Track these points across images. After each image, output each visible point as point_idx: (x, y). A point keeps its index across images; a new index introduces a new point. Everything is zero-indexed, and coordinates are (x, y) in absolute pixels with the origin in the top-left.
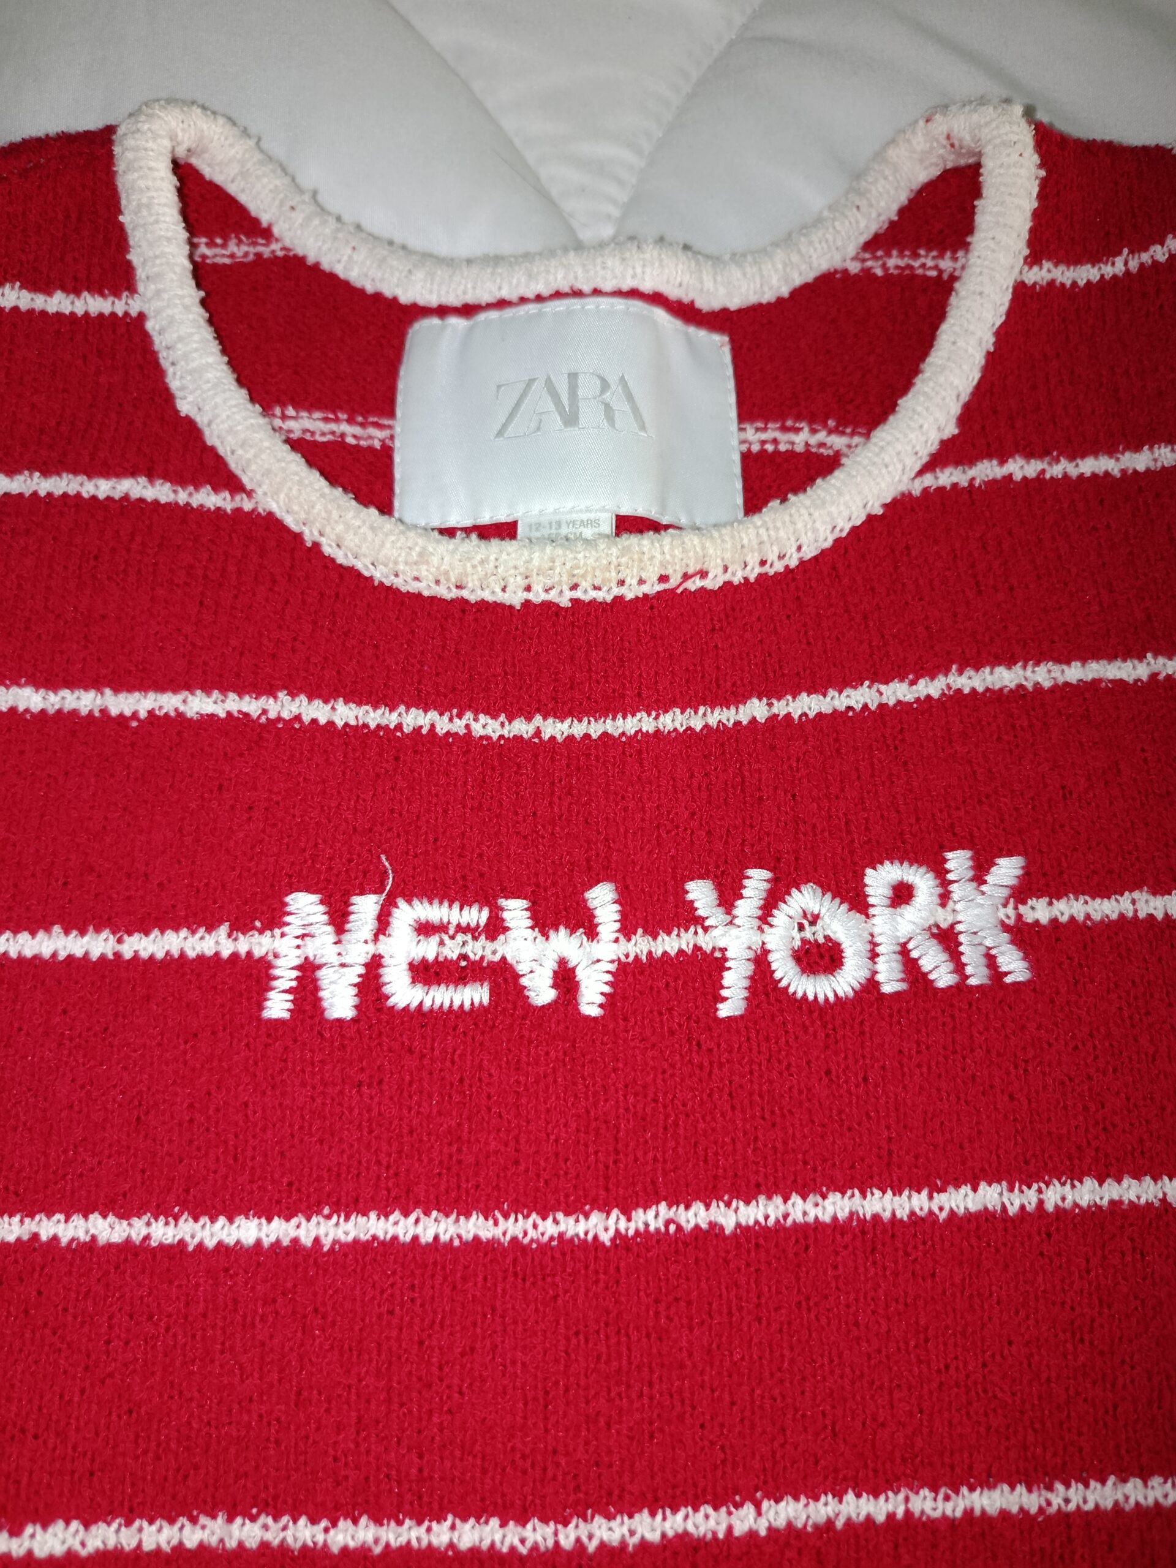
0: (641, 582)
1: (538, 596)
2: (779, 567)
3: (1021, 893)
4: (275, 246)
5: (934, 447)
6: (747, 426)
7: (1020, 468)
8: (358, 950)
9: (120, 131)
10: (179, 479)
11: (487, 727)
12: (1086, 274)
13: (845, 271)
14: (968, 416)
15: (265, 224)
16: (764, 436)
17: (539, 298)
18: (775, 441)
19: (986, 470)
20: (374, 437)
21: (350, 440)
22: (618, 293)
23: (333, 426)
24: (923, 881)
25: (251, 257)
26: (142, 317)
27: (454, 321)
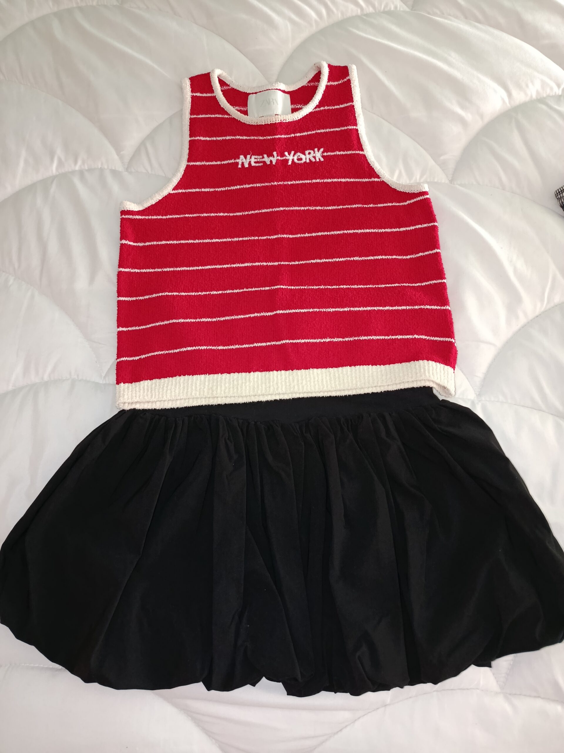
0: (278, 121)
1: (266, 123)
2: (295, 120)
3: (323, 152)
4: (230, 87)
5: (315, 106)
6: (292, 105)
7: (326, 108)
8: (248, 160)
9: (211, 73)
10: (222, 114)
11: (261, 138)
12: (336, 83)
13: (305, 86)
14: (320, 102)
15: (228, 84)
16: (294, 106)
17: (265, 91)
18: (295, 107)
19: (322, 108)
20: (245, 109)
21: (242, 110)
22: (275, 89)
23: (240, 108)
24: (312, 152)
25: (227, 89)
26: (215, 96)
27: (254, 94)
